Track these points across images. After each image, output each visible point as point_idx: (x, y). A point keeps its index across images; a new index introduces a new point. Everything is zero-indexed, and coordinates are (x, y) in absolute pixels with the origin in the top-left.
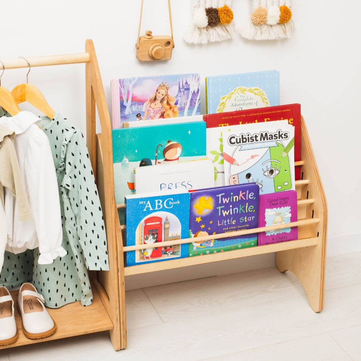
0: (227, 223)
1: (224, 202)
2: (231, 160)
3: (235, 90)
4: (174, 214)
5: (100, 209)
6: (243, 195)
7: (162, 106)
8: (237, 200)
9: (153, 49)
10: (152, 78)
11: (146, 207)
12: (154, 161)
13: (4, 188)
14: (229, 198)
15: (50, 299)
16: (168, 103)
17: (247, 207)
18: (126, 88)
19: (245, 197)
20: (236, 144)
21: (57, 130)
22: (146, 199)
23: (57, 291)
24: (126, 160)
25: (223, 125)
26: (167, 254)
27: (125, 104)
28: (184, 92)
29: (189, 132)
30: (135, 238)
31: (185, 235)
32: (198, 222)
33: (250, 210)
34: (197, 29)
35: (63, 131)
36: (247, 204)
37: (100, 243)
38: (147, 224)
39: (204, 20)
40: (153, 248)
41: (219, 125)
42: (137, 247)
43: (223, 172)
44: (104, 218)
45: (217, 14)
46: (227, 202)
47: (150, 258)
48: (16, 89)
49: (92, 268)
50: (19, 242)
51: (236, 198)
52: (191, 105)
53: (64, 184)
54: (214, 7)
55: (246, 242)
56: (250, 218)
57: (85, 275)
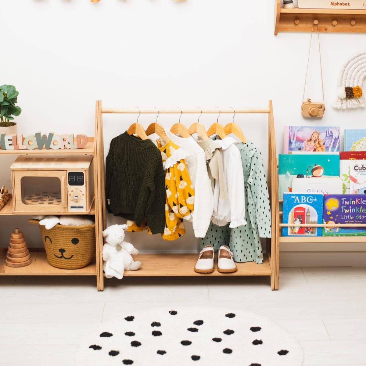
0: (347, 218)
1: (346, 204)
2: (355, 180)
3: (363, 139)
4: (313, 207)
5: (268, 199)
6: (358, 201)
7: (314, 145)
8: (355, 204)
9: (310, 110)
10: (310, 127)
11: (296, 200)
12: (306, 176)
13: (215, 180)
14: (349, 202)
15: (237, 256)
16: (319, 143)
17: (361, 209)
18: (293, 132)
19: (360, 203)
20: (358, 170)
21: (247, 150)
22: (296, 195)
23: (242, 251)
24: (288, 173)
25: (352, 159)
26: (308, 232)
27: (292, 141)
28: (329, 137)
29: (329, 160)
30: (288, 219)
31: (320, 222)
32: (329, 214)
33: (363, 211)
34: (340, 100)
35: (250, 150)
36: (361, 207)
37: (267, 220)
38: (296, 211)
39: (343, 94)
40: (299, 227)
41: (349, 159)
42: (289, 224)
43: (349, 188)
44: (270, 204)
45: (352, 91)
46: (348, 204)
47: (297, 233)
48: (227, 125)
49: (262, 236)
50: (221, 216)
51: (353, 202)
52: (333, 146)
53: (248, 182)
54: (351, 86)
55: (360, 233)
56: (363, 216)
57: (259, 242)
